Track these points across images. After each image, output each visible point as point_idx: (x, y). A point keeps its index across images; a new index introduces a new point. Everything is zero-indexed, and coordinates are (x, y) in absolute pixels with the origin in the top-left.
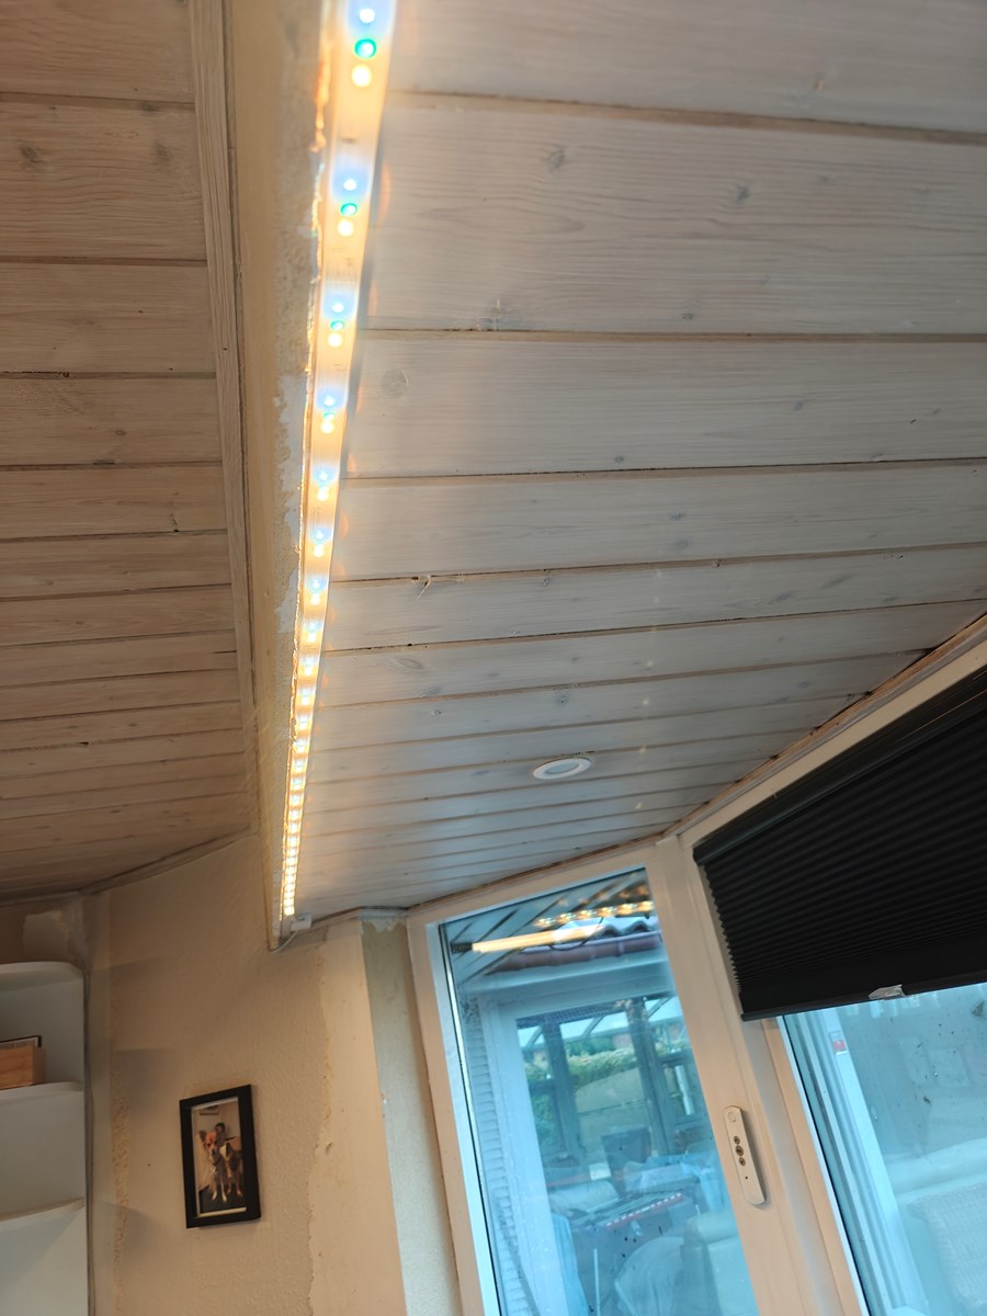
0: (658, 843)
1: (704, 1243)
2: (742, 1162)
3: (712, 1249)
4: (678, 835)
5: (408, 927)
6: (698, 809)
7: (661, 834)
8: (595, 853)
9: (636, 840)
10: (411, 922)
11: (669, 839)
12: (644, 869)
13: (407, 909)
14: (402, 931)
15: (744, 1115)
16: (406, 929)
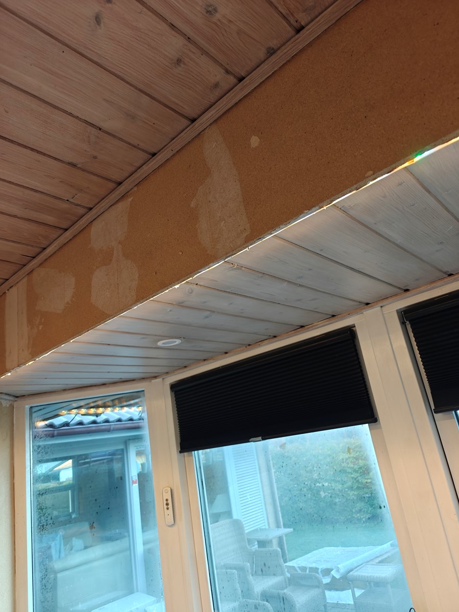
0: (153, 381)
1: (55, 573)
2: (168, 509)
3: (59, 575)
4: (163, 379)
5: (15, 406)
6: (180, 369)
7: (155, 377)
8: (124, 382)
9: (143, 378)
10: (18, 403)
11: (159, 380)
12: (144, 391)
13: (17, 397)
14: (12, 407)
15: (171, 490)
16: (13, 407)
